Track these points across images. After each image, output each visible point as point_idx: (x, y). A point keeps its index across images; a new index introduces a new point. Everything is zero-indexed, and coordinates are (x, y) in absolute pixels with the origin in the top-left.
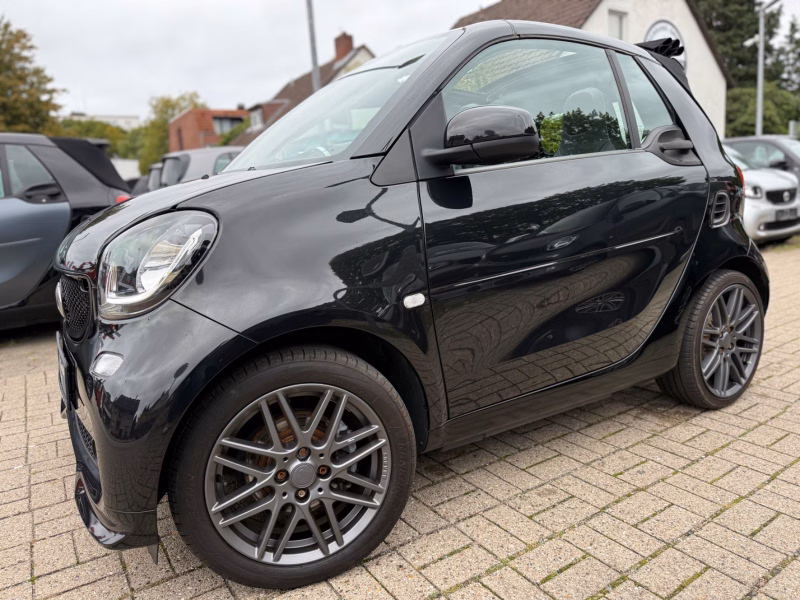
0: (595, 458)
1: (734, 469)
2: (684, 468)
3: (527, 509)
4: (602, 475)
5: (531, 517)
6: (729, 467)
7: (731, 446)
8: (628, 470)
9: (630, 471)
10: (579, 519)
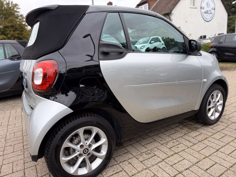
0: (165, 142)
1: (206, 147)
2: (191, 146)
3: (141, 159)
5: (141, 162)
6: (205, 146)
7: (207, 139)
8: (174, 146)
9: (175, 147)
10: (156, 163)
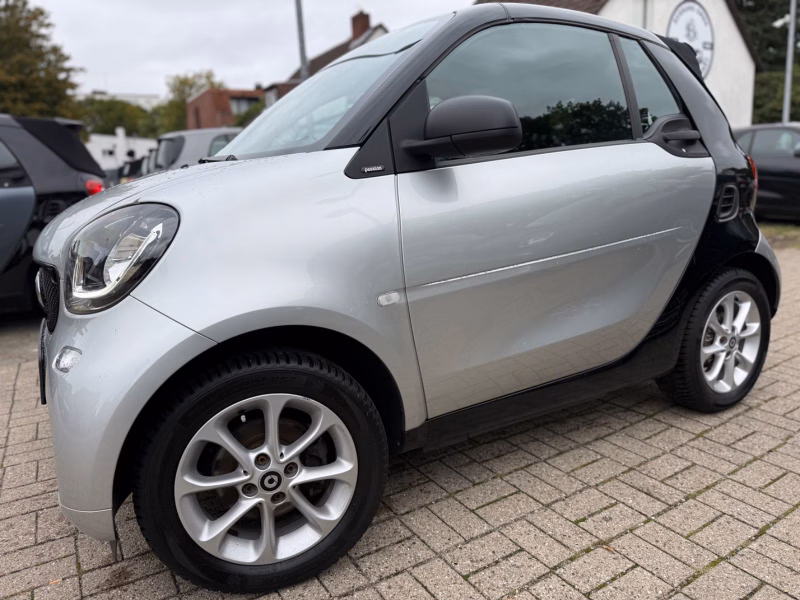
0: (558, 497)
1: (717, 518)
2: (659, 514)
3: (465, 566)
4: (562, 520)
5: (466, 578)
6: (711, 515)
7: (717, 487)
8: (592, 515)
9: (595, 517)
10: (524, 581)
